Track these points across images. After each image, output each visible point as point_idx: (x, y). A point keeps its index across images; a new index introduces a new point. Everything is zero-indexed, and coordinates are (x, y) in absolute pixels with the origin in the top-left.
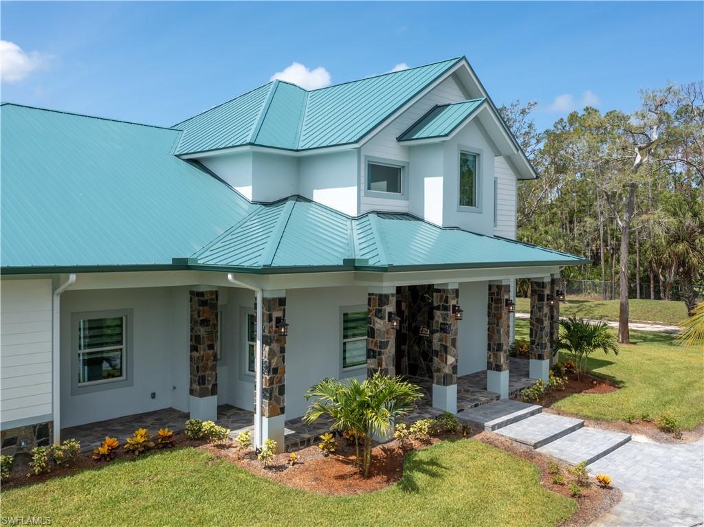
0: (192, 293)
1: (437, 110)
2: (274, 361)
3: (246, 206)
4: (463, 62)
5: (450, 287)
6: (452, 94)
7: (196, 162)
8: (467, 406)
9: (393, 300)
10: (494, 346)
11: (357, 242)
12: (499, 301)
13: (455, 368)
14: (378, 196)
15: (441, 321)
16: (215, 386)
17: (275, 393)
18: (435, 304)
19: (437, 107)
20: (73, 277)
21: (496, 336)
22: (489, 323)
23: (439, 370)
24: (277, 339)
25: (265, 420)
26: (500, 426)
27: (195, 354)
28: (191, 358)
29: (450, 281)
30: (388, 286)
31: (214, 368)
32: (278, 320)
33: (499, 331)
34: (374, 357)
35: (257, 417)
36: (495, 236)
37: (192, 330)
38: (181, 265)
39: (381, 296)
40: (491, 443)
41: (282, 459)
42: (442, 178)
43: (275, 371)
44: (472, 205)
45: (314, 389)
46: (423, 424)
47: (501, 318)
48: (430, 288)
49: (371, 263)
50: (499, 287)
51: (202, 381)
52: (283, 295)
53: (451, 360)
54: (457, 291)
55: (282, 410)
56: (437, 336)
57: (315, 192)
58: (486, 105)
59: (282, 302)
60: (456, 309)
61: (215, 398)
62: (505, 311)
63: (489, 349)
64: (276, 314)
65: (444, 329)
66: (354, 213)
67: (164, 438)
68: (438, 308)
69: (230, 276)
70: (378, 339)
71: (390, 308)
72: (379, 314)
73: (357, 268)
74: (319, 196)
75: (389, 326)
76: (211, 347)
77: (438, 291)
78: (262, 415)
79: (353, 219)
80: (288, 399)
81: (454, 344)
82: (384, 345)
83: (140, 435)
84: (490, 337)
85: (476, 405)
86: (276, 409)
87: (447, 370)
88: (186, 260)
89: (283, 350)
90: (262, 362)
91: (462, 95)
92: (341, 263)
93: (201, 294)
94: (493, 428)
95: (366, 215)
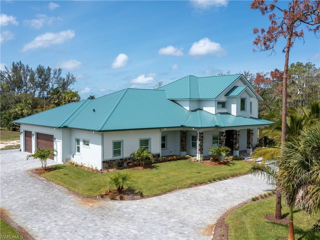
0: (181, 131)
1: (235, 87)
2: (201, 144)
3: (187, 111)
4: (242, 75)
5: (238, 130)
6: (240, 83)
7: (173, 101)
8: (241, 155)
9: (225, 133)
10: (249, 143)
11: (216, 120)
12: (250, 133)
13: (238, 147)
14: (220, 109)
15: (235, 137)
16: (186, 150)
17: (201, 150)
18: (234, 134)
19: (235, 86)
20: (166, 129)
21: (249, 141)
22: (247, 138)
23: (235, 147)
24: (201, 140)
25: (199, 155)
26: (249, 159)
27: (182, 143)
28: (181, 144)
29: (238, 129)
30: (224, 130)
31: (186, 146)
32: (202, 136)
33: (250, 140)
34: (221, 144)
35: (197, 154)
36: (250, 117)
37: (181, 139)
38: (182, 126)
39: (222, 132)
40: (246, 161)
41: (203, 162)
42: (236, 105)
43: (201, 146)
44: (244, 110)
45: (209, 149)
46: (231, 157)
47: (250, 137)
48: (233, 130)
49: (221, 126)
50: (250, 130)
51: (183, 148)
52: (203, 132)
53: (237, 145)
54: (239, 131)
55: (202, 153)
56: (234, 140)
57: (204, 108)
58: (247, 87)
59: (203, 133)
60: (239, 135)
61: (186, 152)
62: (251, 135)
63: (247, 144)
64: (202, 135)
65: (236, 139)
66: (214, 114)
67: (179, 158)
68: (235, 135)
69: (193, 129)
70: (221, 140)
71: (224, 134)
72: (222, 136)
73: (218, 127)
74: (205, 109)
75: (224, 138)
76: (185, 142)
77: (234, 131)
78: (199, 154)
79: (214, 115)
80: (204, 151)
81: (238, 142)
82: (223, 142)
83: (170, 158)
84: (248, 141)
85: (244, 155)
86: (201, 153)
87: (237, 147)
88: (183, 125)
89: (203, 142)
90: (199, 144)
91: (243, 84)
92: (215, 126)
93: (183, 132)
94: (247, 159)
95: (217, 114)
